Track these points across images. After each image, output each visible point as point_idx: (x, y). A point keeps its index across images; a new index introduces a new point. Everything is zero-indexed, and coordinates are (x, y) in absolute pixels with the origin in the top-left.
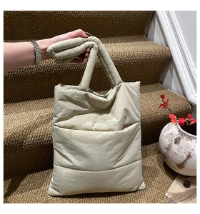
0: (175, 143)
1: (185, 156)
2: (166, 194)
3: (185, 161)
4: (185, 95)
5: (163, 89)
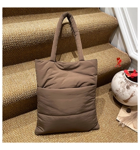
3: (129, 98)
4: (127, 52)
5: (112, 47)
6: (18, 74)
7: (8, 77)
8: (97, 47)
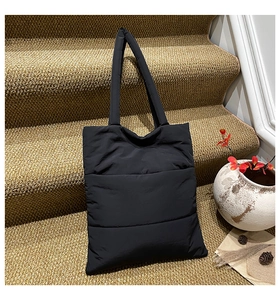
0: (233, 191)
1: (244, 209)
2: (217, 252)
3: (243, 214)
4: (253, 125)
5: (226, 113)
6: (37, 144)
7: (17, 147)
8: (197, 110)
